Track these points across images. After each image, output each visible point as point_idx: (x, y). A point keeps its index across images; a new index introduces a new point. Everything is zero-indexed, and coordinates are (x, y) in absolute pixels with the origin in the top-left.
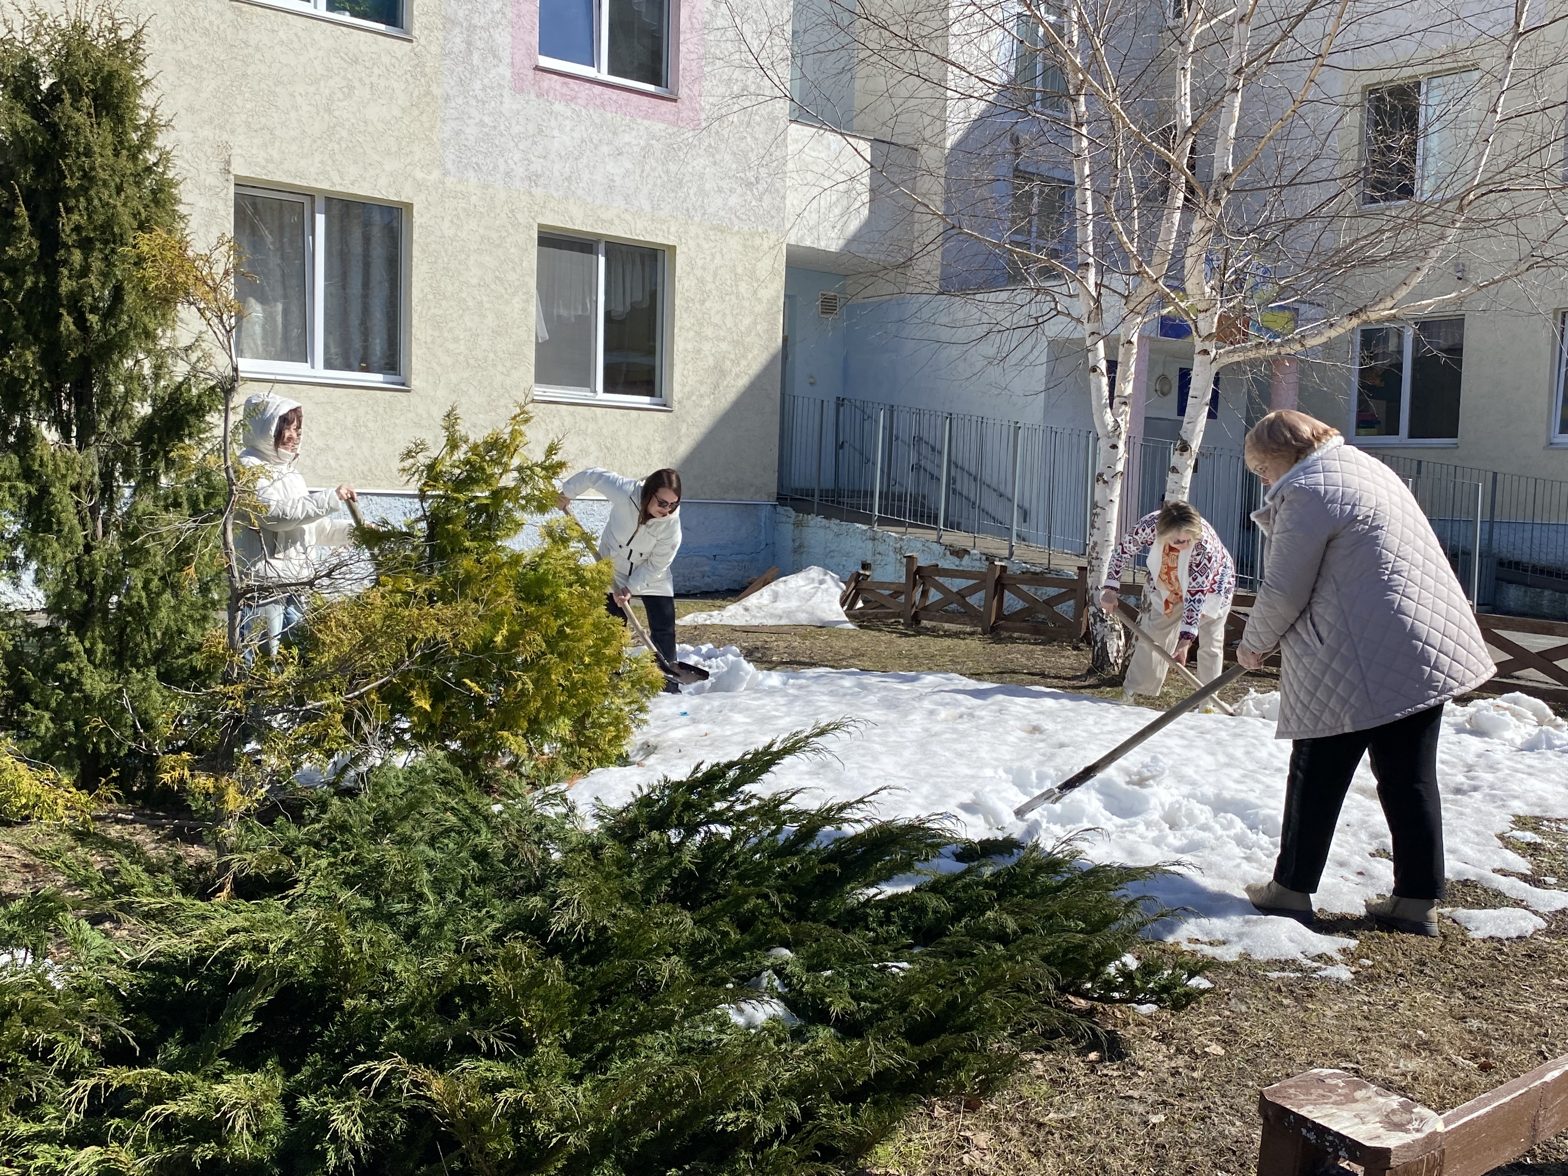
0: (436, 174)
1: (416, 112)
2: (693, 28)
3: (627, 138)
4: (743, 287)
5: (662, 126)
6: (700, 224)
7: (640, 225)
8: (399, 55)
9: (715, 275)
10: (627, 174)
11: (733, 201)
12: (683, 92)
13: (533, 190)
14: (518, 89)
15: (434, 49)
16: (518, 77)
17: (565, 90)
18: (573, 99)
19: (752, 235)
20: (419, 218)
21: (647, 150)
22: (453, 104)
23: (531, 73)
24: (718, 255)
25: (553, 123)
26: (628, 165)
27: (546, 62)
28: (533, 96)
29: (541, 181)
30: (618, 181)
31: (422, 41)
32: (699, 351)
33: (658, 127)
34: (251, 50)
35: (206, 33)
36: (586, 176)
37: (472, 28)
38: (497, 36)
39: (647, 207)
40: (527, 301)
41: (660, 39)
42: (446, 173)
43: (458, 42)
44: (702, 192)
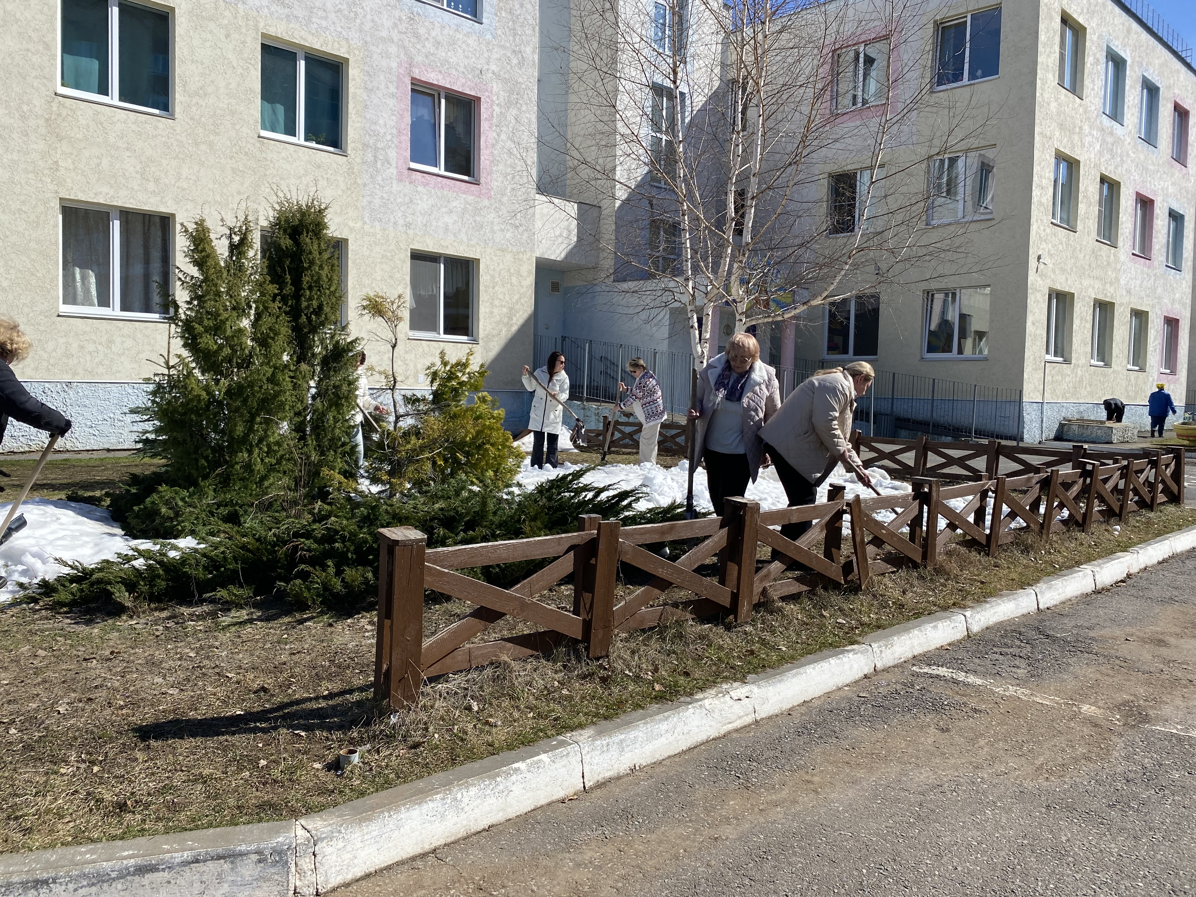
0: (359, 224)
1: (349, 193)
2: (487, 147)
3: (455, 204)
4: (514, 279)
5: (472, 198)
6: (492, 248)
7: (462, 248)
8: (340, 163)
9: (500, 274)
10: (455, 222)
11: (509, 235)
12: (482, 180)
13: (408, 231)
14: (400, 180)
15: (358, 160)
16: (400, 173)
17: (423, 180)
18: (427, 184)
19: (518, 253)
20: (352, 247)
21: (465, 210)
22: (367, 188)
23: (406, 172)
24: (501, 264)
25: (417, 197)
26: (455, 218)
27: (414, 165)
28: (407, 184)
29: (412, 226)
30: (451, 227)
31: (353, 156)
32: (492, 313)
33: (470, 198)
34: (268, 163)
35: (246, 154)
36: (434, 224)
37: (376, 149)
38: (389, 153)
39: (465, 239)
40: (405, 288)
41: (469, 152)
42: (365, 223)
43: (369, 157)
44: (493, 232)
